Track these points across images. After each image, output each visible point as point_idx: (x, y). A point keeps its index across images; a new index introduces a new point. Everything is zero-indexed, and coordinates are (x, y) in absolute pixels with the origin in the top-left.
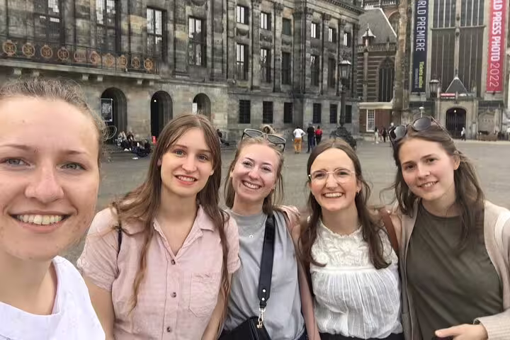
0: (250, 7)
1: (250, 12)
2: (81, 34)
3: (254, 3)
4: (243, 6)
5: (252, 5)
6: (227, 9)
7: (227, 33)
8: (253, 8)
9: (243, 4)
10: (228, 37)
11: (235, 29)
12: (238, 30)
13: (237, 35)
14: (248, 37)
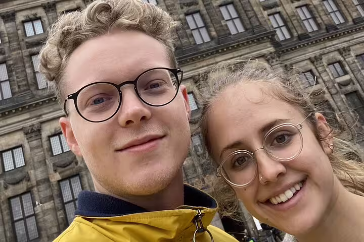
0: (342, 59)
1: (344, 62)
2: (189, 169)
3: (343, 55)
4: (335, 63)
5: (342, 57)
6: (320, 74)
7: (330, 92)
8: (345, 59)
9: (334, 60)
10: (331, 95)
11: (336, 85)
12: (339, 84)
13: (340, 88)
14: (354, 84)
